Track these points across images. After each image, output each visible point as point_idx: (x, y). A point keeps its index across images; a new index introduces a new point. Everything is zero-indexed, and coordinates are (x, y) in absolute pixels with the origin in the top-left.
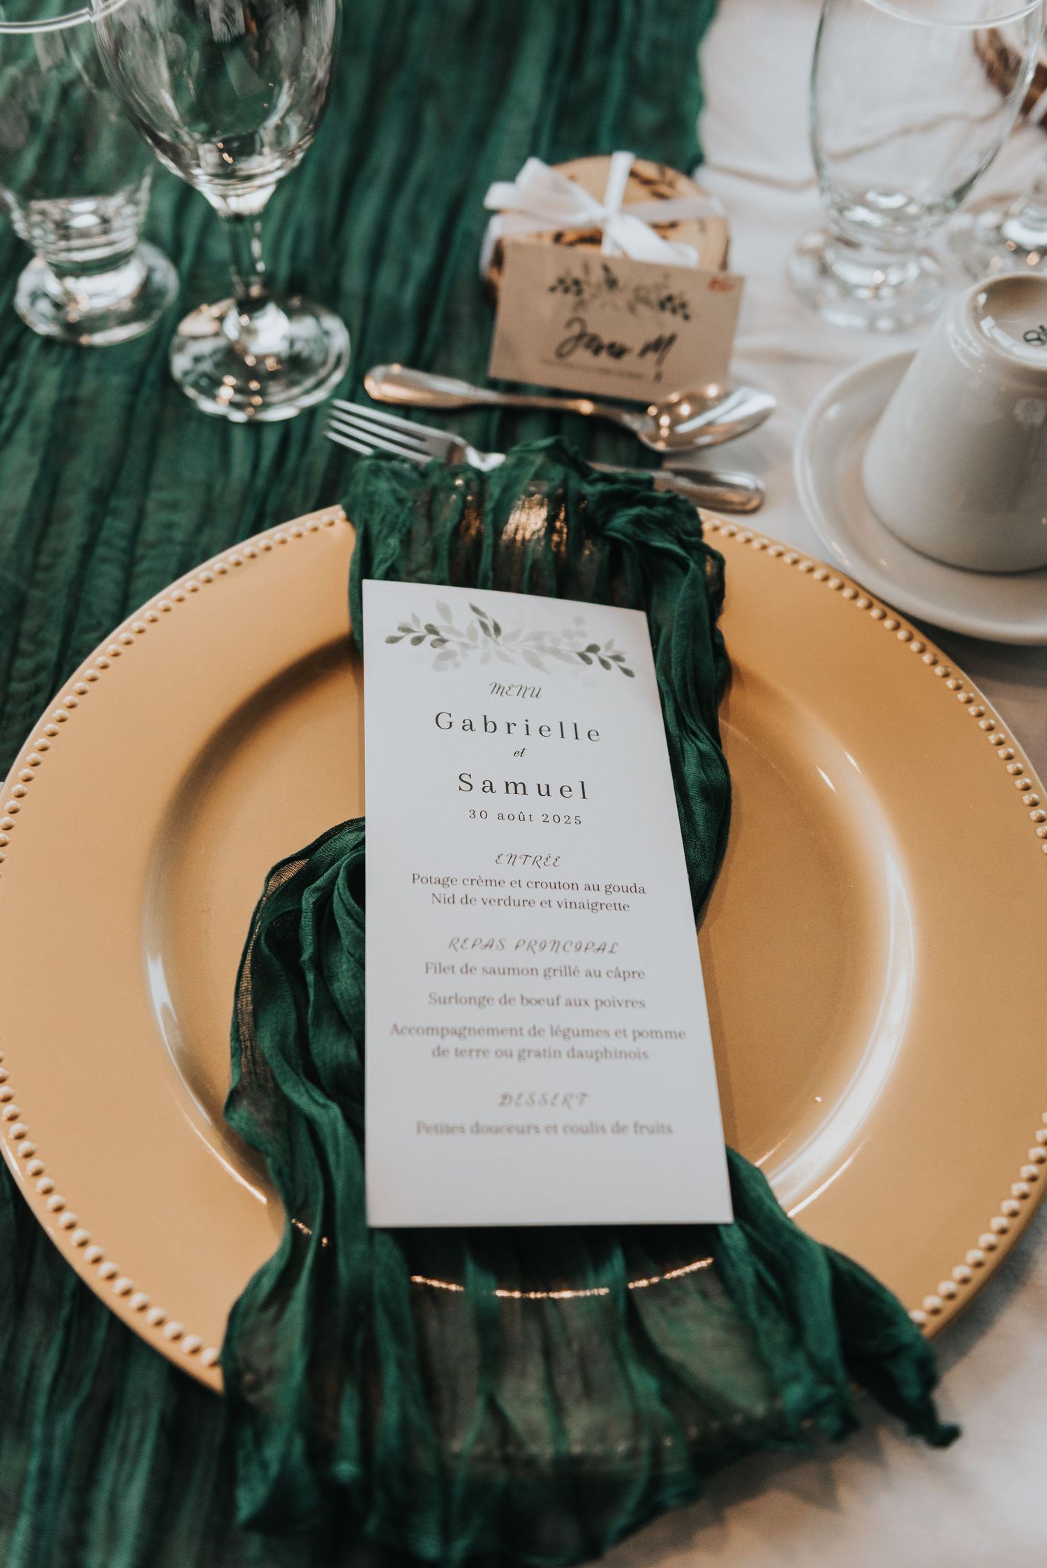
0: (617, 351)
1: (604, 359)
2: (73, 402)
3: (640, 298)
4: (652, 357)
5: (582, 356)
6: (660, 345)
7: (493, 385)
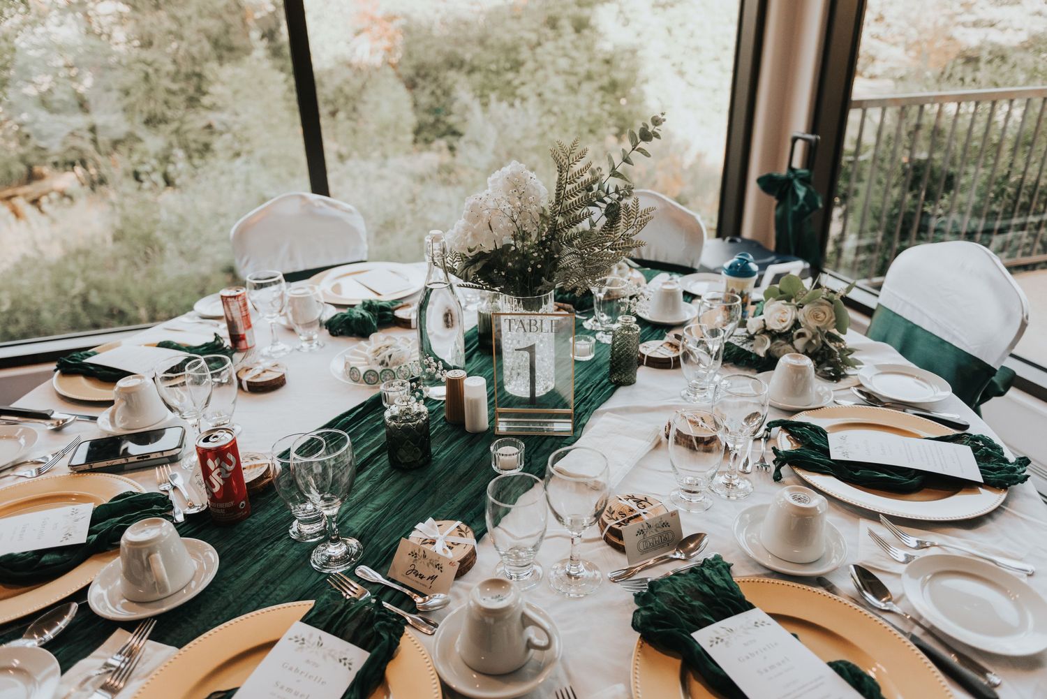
0: (422, 577)
1: (417, 578)
2: (283, 556)
3: (431, 562)
4: (430, 581)
5: (412, 576)
6: (433, 578)
7: (388, 579)
